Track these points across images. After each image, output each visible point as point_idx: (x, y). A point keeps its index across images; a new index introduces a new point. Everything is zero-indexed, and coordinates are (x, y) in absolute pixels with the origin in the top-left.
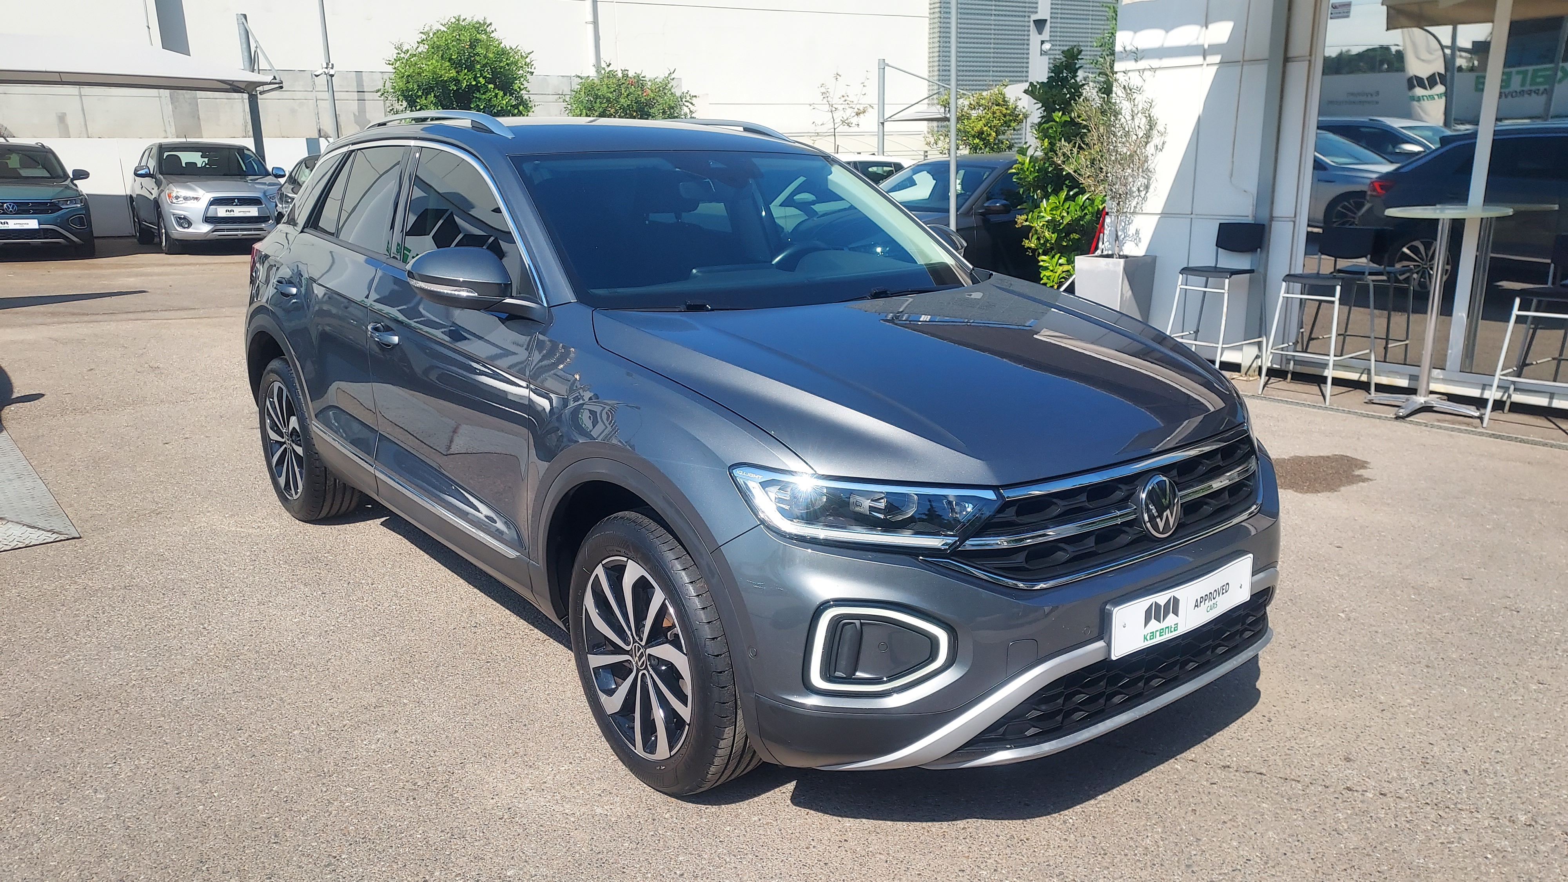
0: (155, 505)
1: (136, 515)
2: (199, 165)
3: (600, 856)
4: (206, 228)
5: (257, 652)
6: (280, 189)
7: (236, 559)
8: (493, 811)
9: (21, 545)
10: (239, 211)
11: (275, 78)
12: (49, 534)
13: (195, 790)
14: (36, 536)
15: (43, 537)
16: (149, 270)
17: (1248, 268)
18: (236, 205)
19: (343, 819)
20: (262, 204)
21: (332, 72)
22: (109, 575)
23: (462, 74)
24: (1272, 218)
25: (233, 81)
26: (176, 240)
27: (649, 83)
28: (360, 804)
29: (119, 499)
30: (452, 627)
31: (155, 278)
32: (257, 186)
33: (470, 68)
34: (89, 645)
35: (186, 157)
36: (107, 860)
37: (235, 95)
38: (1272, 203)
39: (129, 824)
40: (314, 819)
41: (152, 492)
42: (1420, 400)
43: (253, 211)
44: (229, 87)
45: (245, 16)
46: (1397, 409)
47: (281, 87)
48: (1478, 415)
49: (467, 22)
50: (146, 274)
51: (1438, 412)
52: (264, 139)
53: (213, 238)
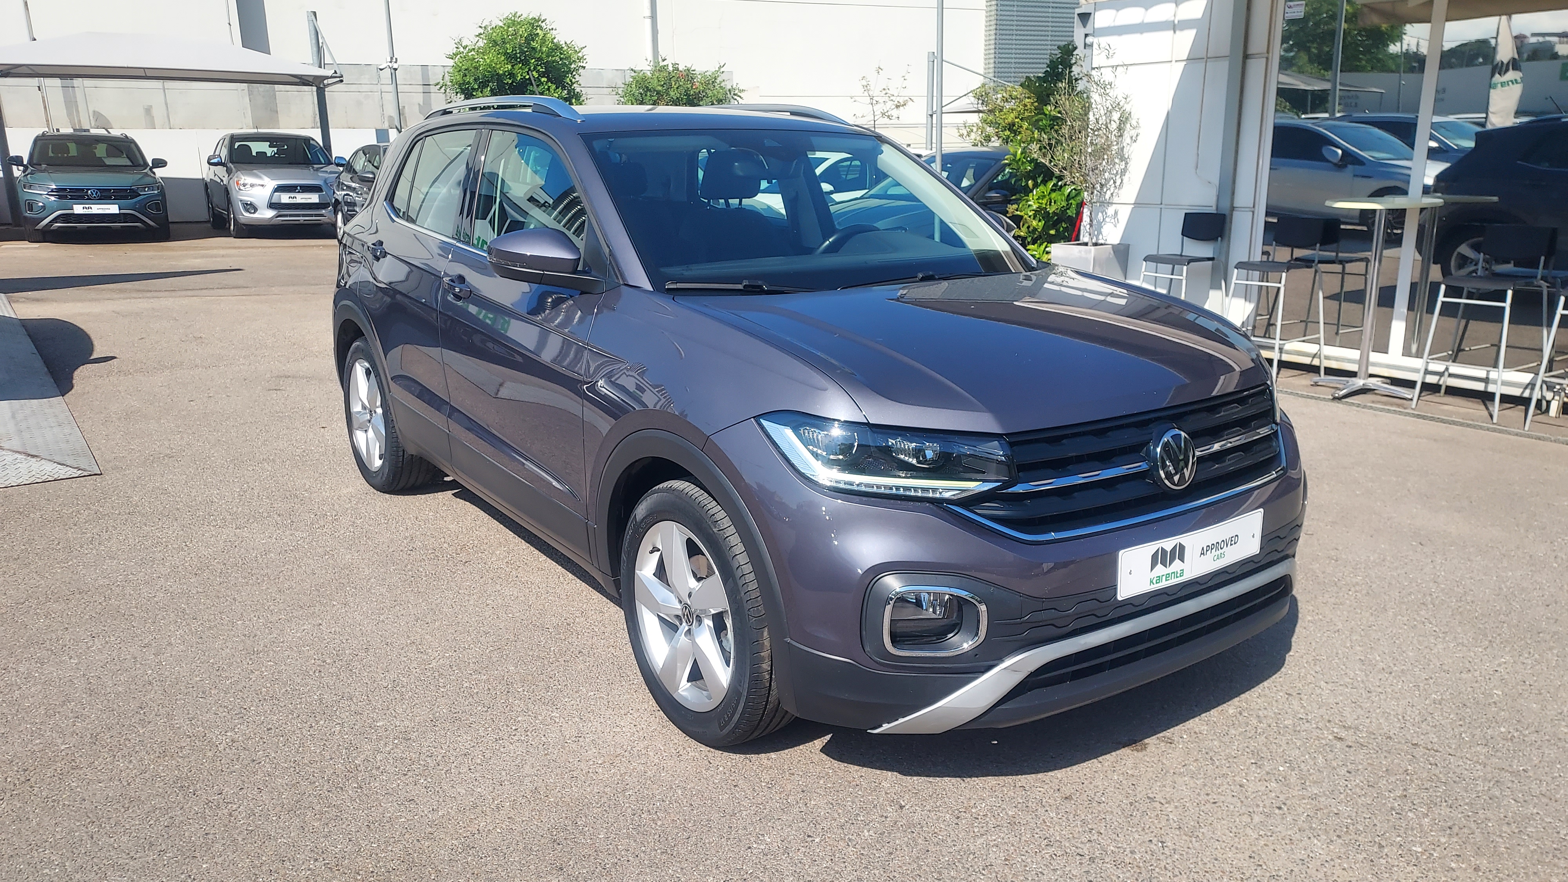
0: (170, 450)
1: (151, 458)
2: (269, 155)
3: (455, 715)
4: (269, 214)
5: (224, 564)
6: (338, 177)
7: (227, 494)
8: (381, 682)
9: (50, 479)
10: (301, 198)
11: (336, 72)
12: (75, 470)
13: (149, 660)
14: (64, 472)
15: (70, 473)
16: (215, 252)
17: (1211, 256)
18: (299, 192)
19: (259, 683)
20: (322, 192)
21: (395, 66)
22: (118, 503)
23: (516, 67)
24: (1233, 208)
25: (302, 75)
26: (243, 224)
27: (699, 77)
28: (276, 674)
29: (140, 445)
30: (392, 550)
31: (218, 259)
32: (320, 174)
33: (525, 62)
34: (89, 555)
35: (256, 147)
37: (305, 88)
38: (1233, 193)
41: (170, 440)
42: (1359, 382)
43: (314, 198)
44: (299, 80)
45: (315, 13)
46: (1333, 390)
47: (342, 81)
48: (1410, 397)
49: (522, 18)
50: (212, 256)
51: (1376, 394)
52: (331, 130)
53: (277, 223)
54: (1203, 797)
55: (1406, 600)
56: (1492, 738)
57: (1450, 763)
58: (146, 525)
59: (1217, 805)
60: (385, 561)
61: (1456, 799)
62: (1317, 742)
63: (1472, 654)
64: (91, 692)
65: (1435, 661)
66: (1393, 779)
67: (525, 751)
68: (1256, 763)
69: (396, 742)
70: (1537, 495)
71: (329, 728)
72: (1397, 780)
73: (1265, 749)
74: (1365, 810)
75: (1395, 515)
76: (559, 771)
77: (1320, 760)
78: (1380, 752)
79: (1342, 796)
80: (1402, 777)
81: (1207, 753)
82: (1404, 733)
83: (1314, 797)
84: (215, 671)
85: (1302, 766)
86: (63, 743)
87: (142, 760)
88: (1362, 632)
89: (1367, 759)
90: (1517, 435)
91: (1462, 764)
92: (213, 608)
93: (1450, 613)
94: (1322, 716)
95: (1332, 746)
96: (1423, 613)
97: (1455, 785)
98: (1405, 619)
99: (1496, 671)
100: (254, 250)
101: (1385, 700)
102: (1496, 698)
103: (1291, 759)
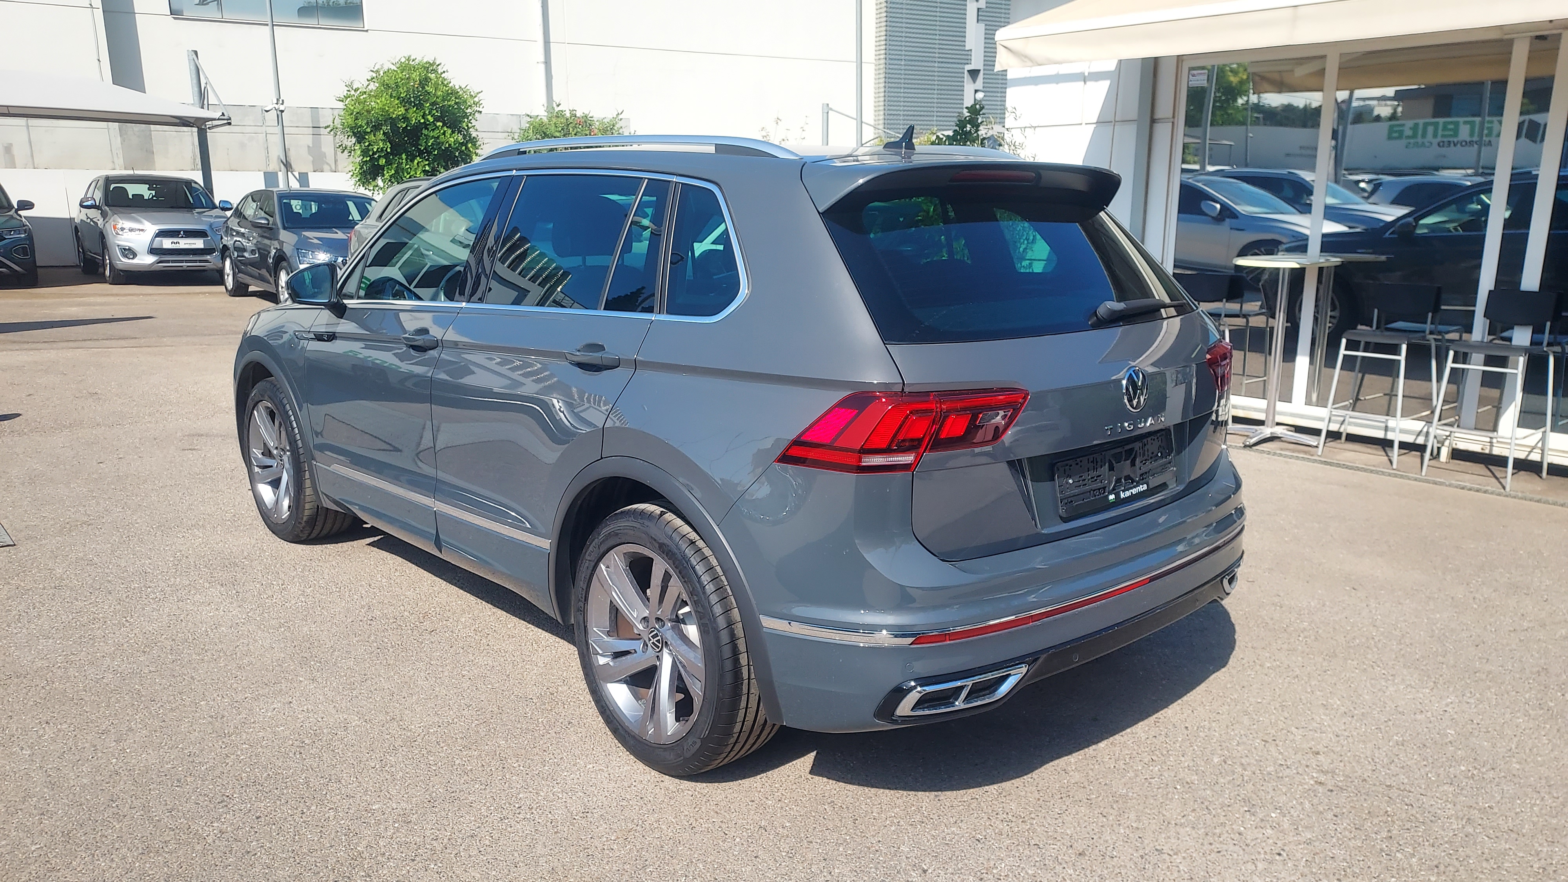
0: (86, 517)
1: (68, 526)
2: (146, 197)
4: (150, 259)
6: (226, 222)
7: (160, 563)
10: (184, 243)
11: (223, 114)
13: (110, 747)
16: (92, 299)
18: (182, 237)
19: (237, 768)
20: (208, 237)
21: (282, 108)
22: (41, 576)
23: (411, 111)
25: (182, 116)
26: (121, 270)
27: (597, 123)
28: (254, 757)
29: (52, 512)
30: (351, 620)
31: (97, 308)
32: (204, 219)
33: (419, 106)
34: (20, 635)
35: (132, 189)
36: (30, 800)
37: (185, 129)
39: (50, 773)
40: (212, 769)
41: (84, 506)
42: (1267, 431)
43: (198, 243)
44: (178, 121)
45: (196, 53)
46: (1243, 438)
47: (230, 124)
48: (1315, 444)
49: (417, 61)
50: (89, 304)
51: (1282, 441)
52: (212, 172)
53: (158, 269)
54: (1207, 847)
55: (1352, 644)
56: (1455, 777)
57: (1423, 803)
58: (77, 600)
59: (1221, 854)
60: (345, 633)
61: (1436, 838)
62: (1300, 787)
63: (1421, 696)
64: (52, 785)
65: (1389, 703)
66: (1376, 821)
67: (533, 830)
68: (1249, 811)
69: (396, 825)
70: (1446, 539)
71: (322, 814)
72: (1380, 821)
73: (1254, 796)
74: (1357, 853)
75: (1324, 561)
76: (573, 849)
77: (1307, 805)
78: (1359, 794)
79: (1334, 840)
80: (1384, 818)
81: (1202, 803)
82: (1377, 775)
83: (1309, 842)
84: (186, 757)
85: (1292, 811)
86: (33, 843)
87: (124, 858)
88: (1319, 677)
89: (1349, 802)
90: (1416, 480)
91: (1434, 803)
92: (170, 688)
93: (1394, 656)
94: (1300, 761)
95: (1315, 790)
96: (1369, 656)
97: (1433, 824)
98: (1355, 663)
99: (1446, 711)
100: (135, 298)
101: (1353, 743)
102: (1450, 738)
103: (1280, 805)
